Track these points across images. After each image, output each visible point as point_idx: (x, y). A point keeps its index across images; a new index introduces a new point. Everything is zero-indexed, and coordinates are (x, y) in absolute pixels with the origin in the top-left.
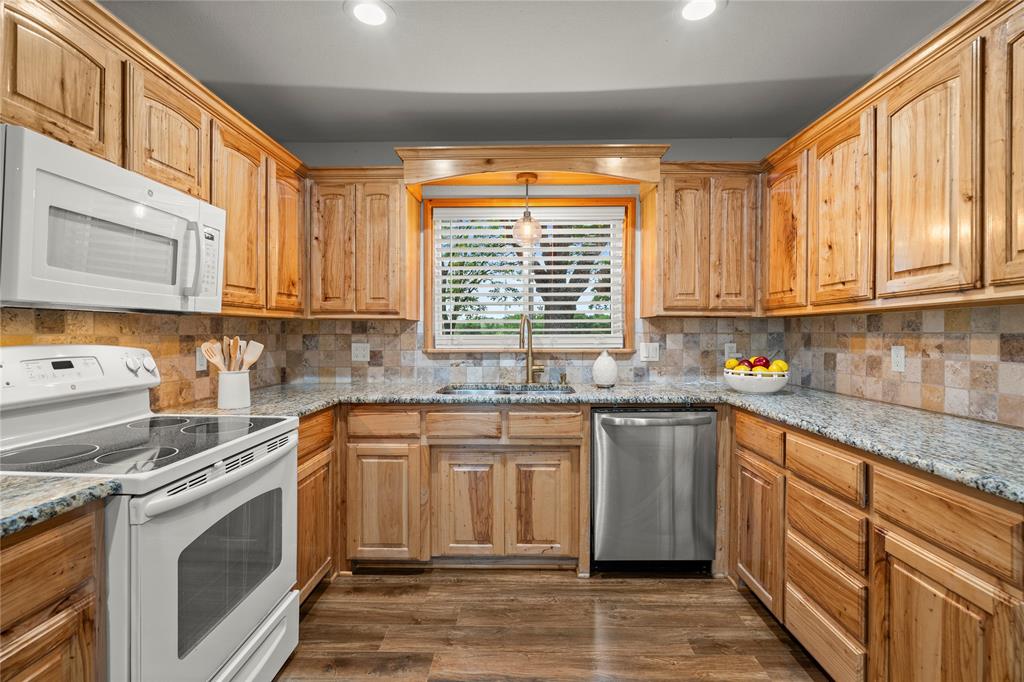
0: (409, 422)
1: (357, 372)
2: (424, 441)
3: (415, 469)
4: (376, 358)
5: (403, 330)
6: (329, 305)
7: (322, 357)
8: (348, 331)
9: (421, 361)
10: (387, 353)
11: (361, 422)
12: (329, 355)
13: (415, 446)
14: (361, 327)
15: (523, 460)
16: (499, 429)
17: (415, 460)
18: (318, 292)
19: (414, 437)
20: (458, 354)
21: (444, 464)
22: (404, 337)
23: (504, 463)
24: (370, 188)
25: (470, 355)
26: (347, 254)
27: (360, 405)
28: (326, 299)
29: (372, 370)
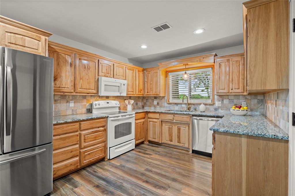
0: (157, 116)
1: (155, 107)
2: (160, 120)
3: (158, 125)
4: (158, 104)
5: (163, 98)
6: (148, 94)
7: (149, 103)
8: (153, 99)
9: (166, 105)
10: (160, 103)
11: (150, 115)
12: (150, 103)
13: (158, 120)
14: (155, 98)
15: (179, 126)
16: (173, 119)
17: (158, 123)
18: (146, 91)
19: (158, 119)
20: (173, 103)
21: (164, 125)
22: (163, 100)
23: (175, 126)
24: (154, 71)
25: (176, 104)
26: (151, 84)
27: (150, 112)
28: (147, 92)
29: (157, 106)
